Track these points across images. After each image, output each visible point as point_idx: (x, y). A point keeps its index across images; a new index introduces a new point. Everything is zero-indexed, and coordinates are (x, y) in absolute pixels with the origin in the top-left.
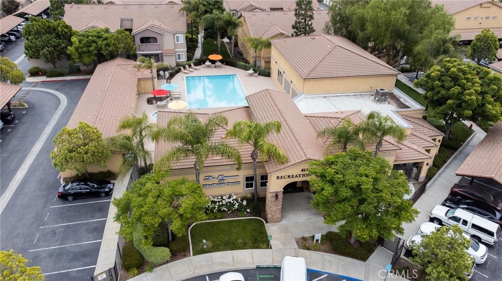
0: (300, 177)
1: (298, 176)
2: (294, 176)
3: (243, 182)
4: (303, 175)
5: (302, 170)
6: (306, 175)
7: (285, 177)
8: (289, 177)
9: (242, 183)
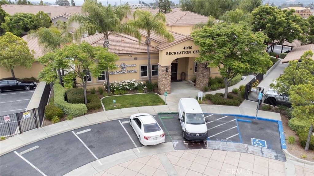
0: (183, 54)
1: (182, 53)
2: (179, 53)
3: (140, 71)
4: (185, 53)
5: (184, 48)
6: (187, 53)
7: (173, 53)
8: (175, 53)
9: (138, 72)
